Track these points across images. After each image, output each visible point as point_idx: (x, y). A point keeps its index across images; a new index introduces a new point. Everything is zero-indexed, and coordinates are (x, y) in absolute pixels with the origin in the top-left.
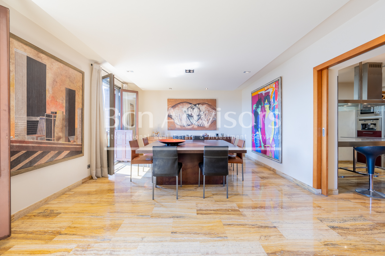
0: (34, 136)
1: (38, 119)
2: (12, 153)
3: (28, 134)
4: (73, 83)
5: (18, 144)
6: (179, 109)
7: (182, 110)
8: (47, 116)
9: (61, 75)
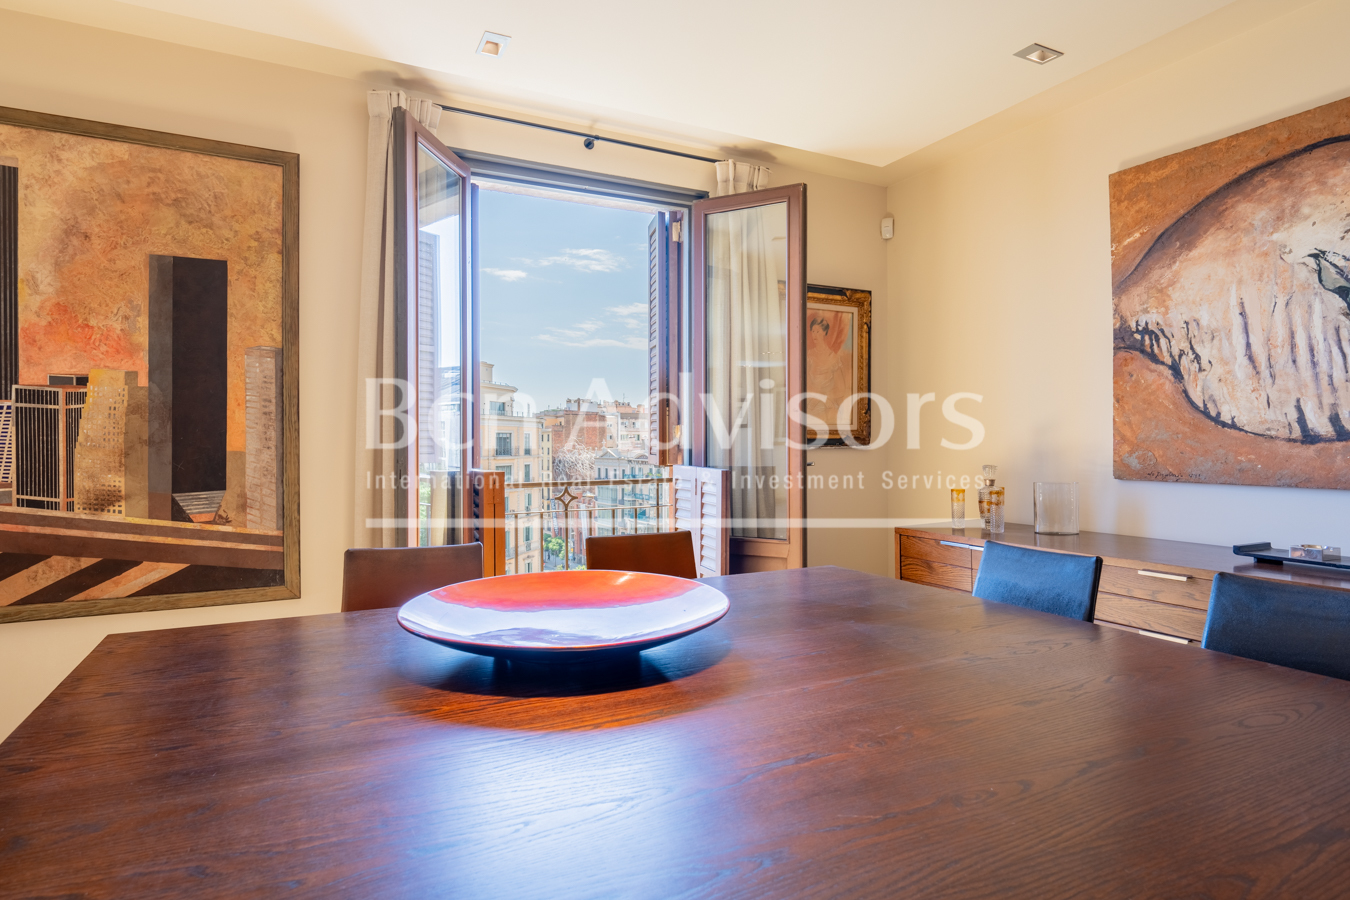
4: (210, 226)
6: (1232, 252)
7: (1282, 250)
8: (22, 396)
9: (120, 197)
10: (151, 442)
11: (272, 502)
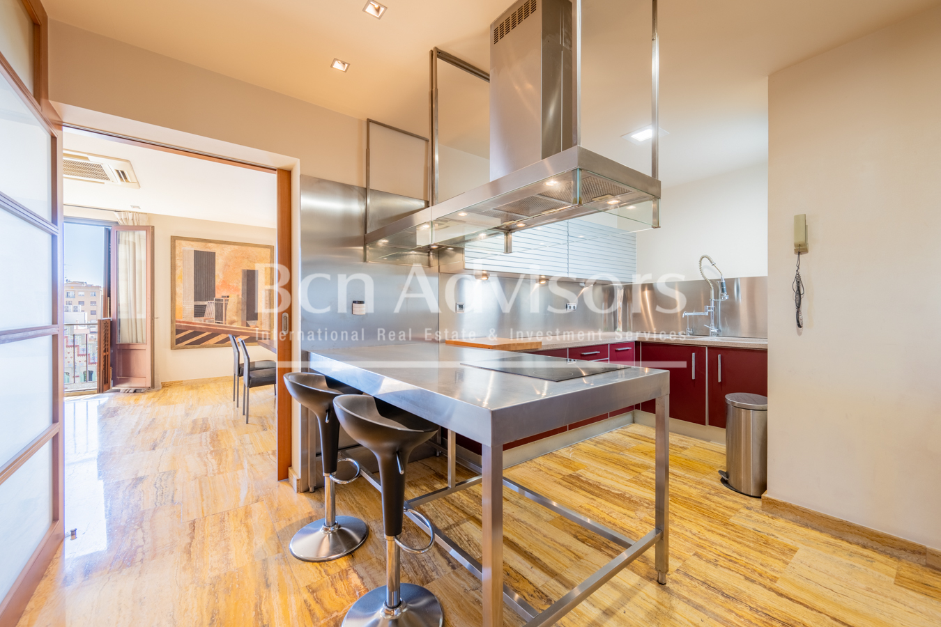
0: (202, 318)
1: (206, 303)
2: (178, 332)
3: (195, 316)
5: (185, 324)
8: (216, 300)
9: (236, 257)
10: (242, 310)
11: (268, 323)
